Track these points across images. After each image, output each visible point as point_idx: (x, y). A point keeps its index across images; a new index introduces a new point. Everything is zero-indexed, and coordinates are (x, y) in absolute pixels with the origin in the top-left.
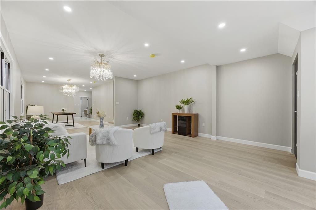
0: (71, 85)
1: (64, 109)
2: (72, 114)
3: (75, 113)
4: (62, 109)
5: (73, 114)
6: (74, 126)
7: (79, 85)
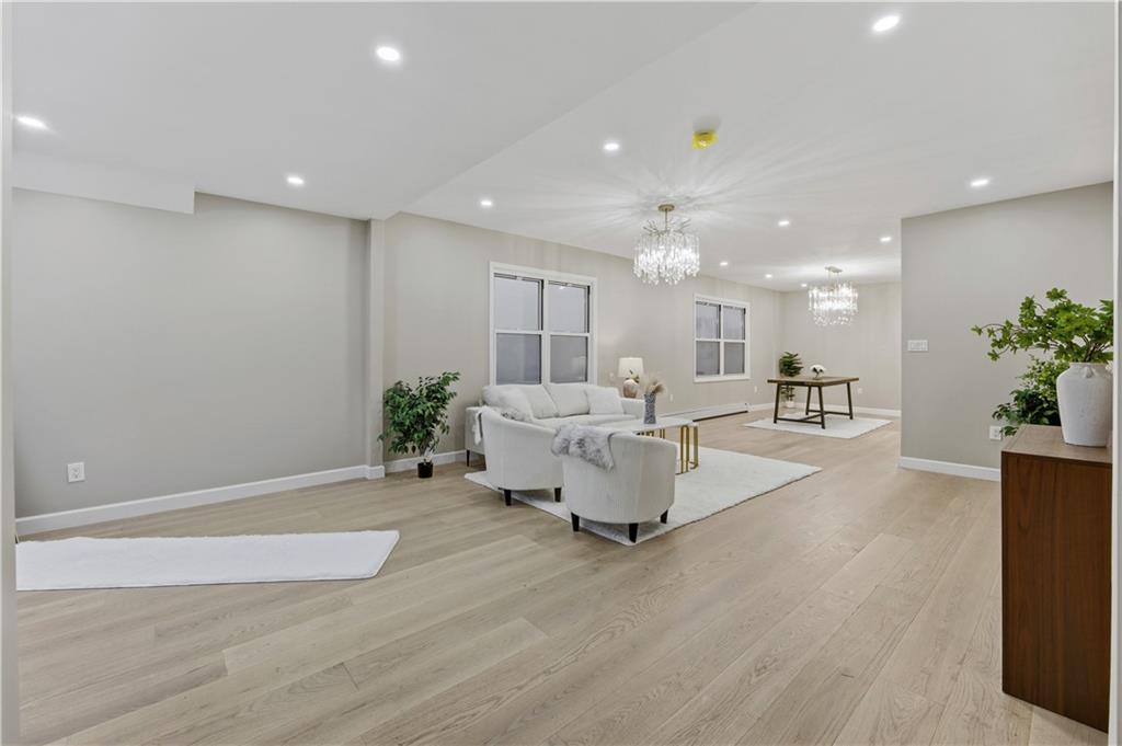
0: (831, 285)
1: (818, 367)
2: (848, 382)
3: (857, 379)
4: (812, 368)
5: (851, 383)
6: (823, 427)
7: (857, 284)
